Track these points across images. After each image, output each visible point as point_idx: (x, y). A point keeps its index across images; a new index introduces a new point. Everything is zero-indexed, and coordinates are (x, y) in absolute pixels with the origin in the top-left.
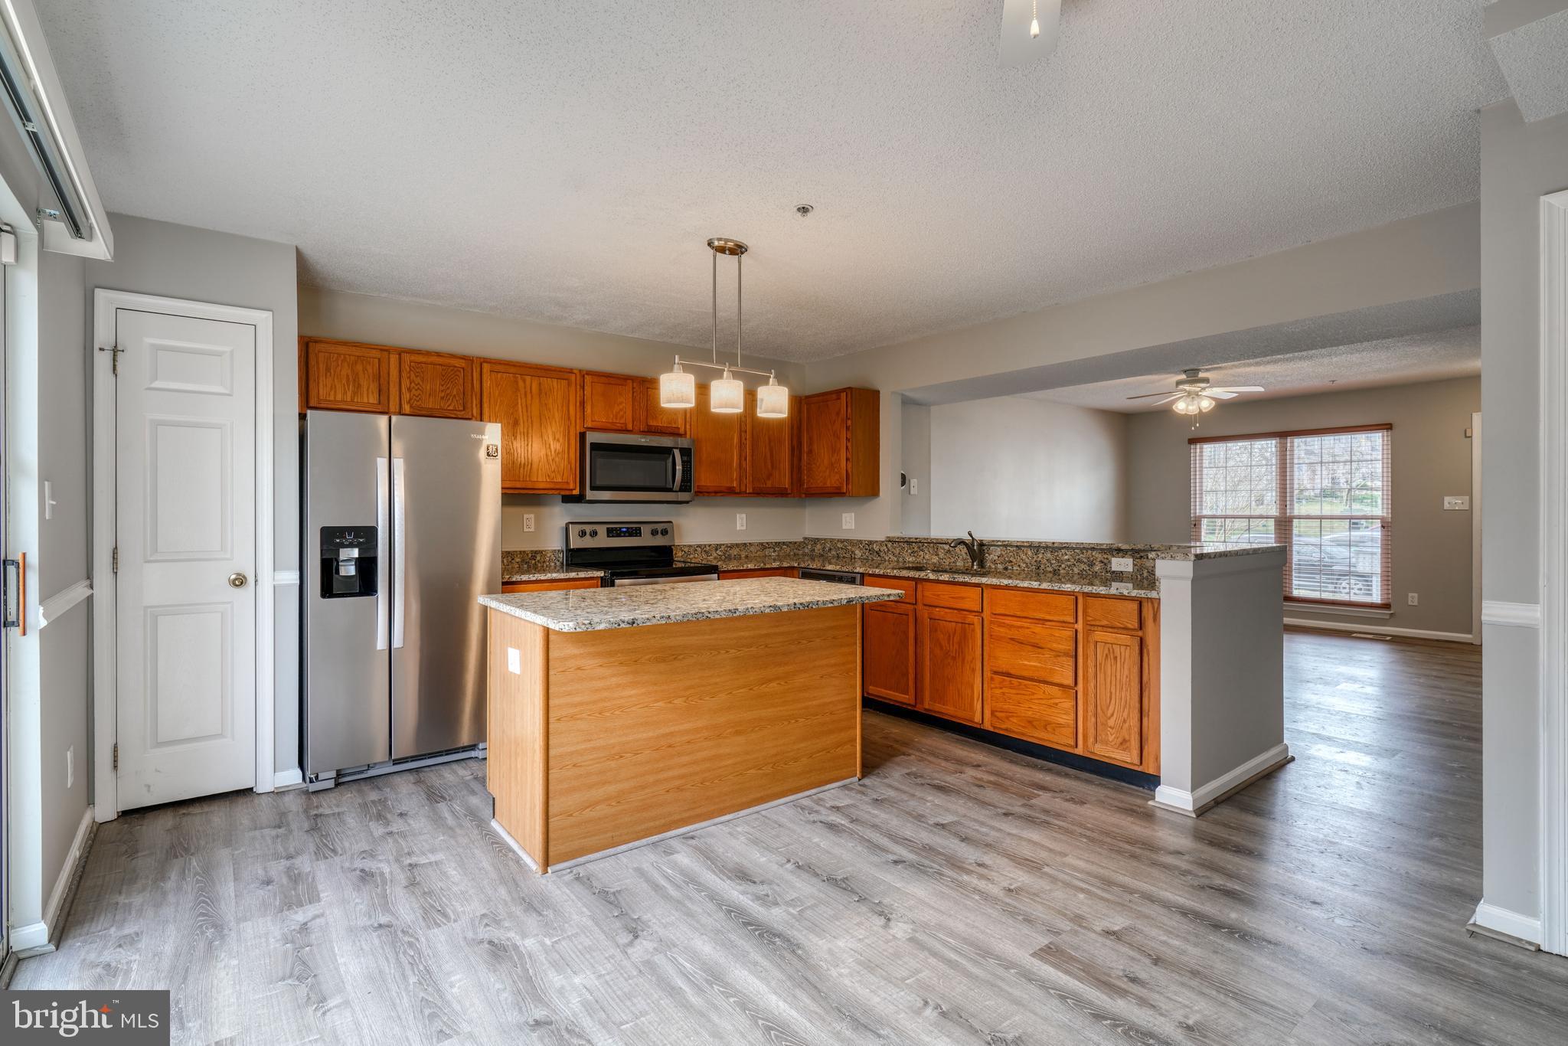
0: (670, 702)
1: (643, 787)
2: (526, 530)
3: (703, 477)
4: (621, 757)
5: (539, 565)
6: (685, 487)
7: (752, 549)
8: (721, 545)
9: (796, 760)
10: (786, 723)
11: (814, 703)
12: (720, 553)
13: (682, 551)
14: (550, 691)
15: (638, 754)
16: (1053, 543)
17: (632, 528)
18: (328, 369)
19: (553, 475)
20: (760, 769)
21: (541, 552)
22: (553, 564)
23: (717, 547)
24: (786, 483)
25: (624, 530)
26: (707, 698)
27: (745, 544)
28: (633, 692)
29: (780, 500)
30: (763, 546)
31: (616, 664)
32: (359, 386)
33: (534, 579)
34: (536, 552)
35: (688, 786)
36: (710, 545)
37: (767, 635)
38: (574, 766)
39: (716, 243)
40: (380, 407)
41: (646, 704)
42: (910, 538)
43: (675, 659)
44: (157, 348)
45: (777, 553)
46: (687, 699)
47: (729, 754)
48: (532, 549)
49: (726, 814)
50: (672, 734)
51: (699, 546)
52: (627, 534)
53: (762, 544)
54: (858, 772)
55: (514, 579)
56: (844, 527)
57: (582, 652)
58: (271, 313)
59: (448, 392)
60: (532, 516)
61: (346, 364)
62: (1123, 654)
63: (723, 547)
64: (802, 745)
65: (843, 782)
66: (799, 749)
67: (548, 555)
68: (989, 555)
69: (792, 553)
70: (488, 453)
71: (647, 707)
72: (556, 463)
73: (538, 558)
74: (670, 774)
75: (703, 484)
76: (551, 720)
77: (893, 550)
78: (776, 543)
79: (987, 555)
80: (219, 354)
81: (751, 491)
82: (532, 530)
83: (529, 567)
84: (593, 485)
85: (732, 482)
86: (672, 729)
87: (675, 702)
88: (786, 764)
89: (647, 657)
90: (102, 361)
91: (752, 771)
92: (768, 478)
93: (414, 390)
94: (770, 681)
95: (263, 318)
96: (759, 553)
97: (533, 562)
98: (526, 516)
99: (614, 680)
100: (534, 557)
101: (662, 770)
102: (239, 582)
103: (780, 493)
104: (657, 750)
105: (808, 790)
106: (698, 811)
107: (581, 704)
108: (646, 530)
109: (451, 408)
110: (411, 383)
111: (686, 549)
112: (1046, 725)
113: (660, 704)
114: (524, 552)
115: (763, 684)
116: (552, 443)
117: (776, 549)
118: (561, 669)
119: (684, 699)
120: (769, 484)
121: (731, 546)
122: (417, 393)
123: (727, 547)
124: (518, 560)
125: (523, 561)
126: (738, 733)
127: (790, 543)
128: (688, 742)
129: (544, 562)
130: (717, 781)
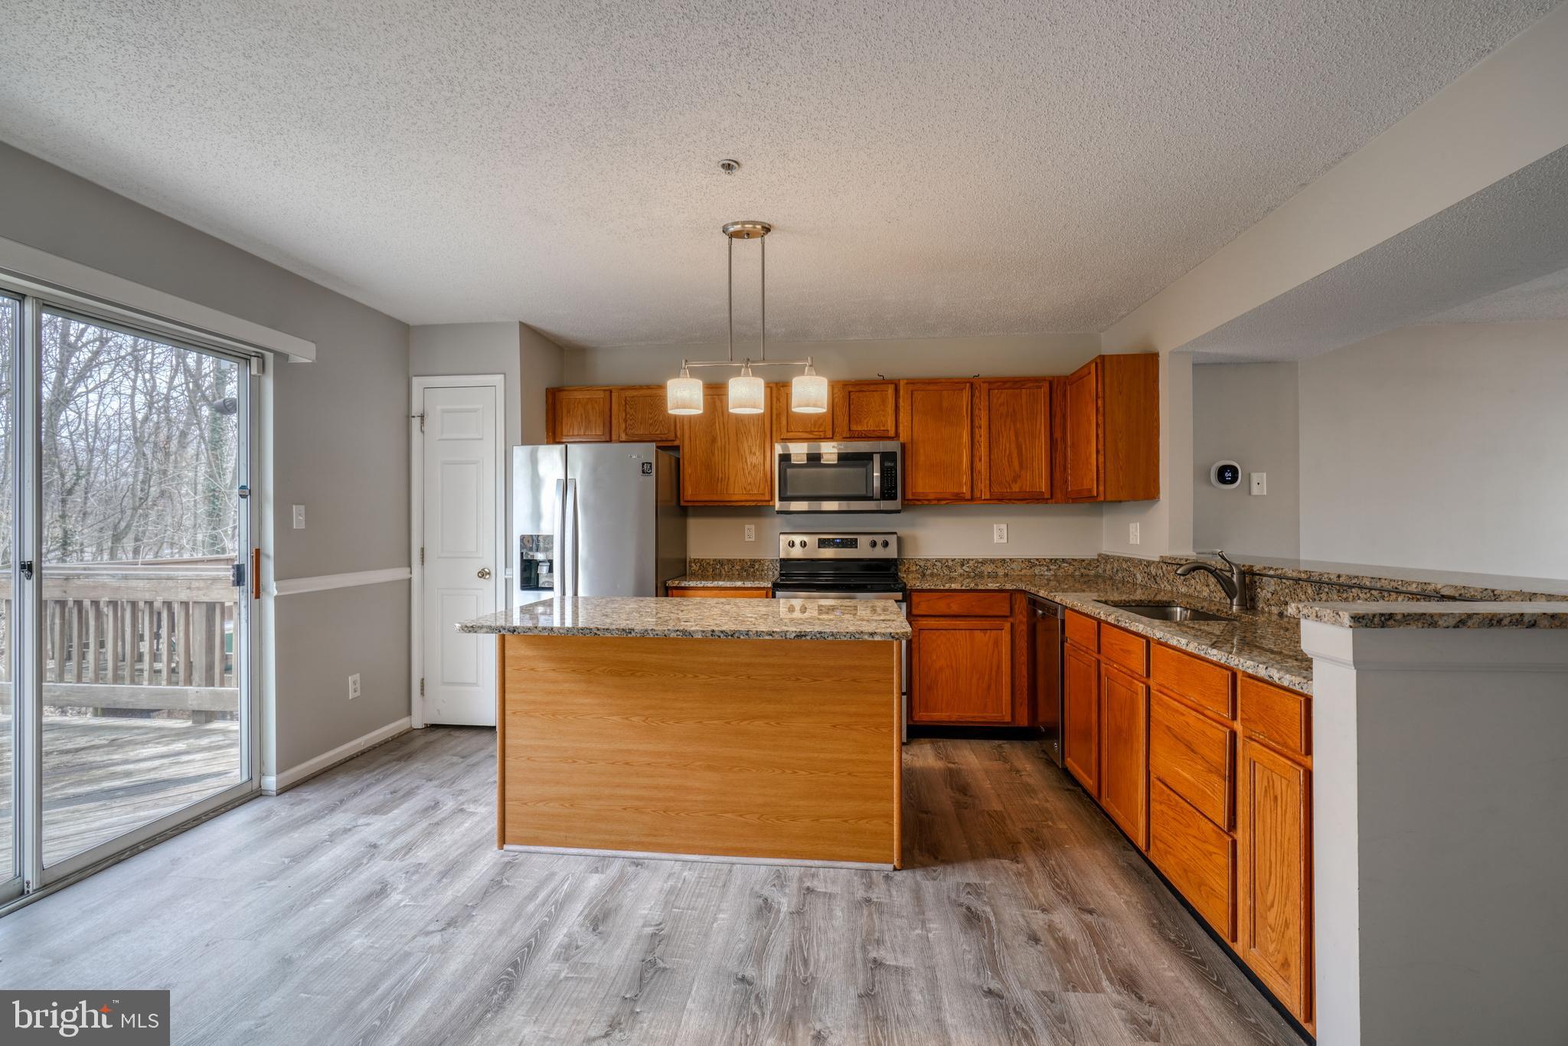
0: (627, 718)
1: (598, 799)
2: (747, 540)
3: (922, 483)
4: (574, 762)
5: (758, 573)
6: (888, 493)
7: (1014, 566)
8: (968, 560)
9: (794, 819)
10: (778, 771)
11: (822, 756)
12: (967, 570)
13: (916, 565)
14: (506, 686)
15: (591, 763)
16: (1339, 576)
17: (846, 539)
18: (568, 412)
19: (749, 487)
20: (741, 816)
21: (759, 561)
22: (771, 573)
23: (963, 562)
24: (1043, 486)
25: (838, 541)
26: (670, 723)
27: (1004, 560)
28: (586, 701)
29: (1041, 507)
30: (1031, 563)
31: (569, 670)
32: (590, 421)
33: (702, 585)
34: (755, 561)
35: (649, 810)
36: (953, 560)
37: (748, 665)
38: (528, 759)
39: (732, 229)
40: (602, 437)
41: (600, 716)
42: (1180, 559)
43: (632, 674)
44: (445, 411)
45: (1052, 572)
46: (647, 719)
47: (699, 789)
48: (752, 558)
49: (695, 854)
50: (629, 751)
51: (938, 560)
52: (840, 546)
53: (1029, 561)
54: (895, 860)
55: (683, 585)
56: (1131, 543)
57: (535, 654)
58: (503, 376)
59: (656, 418)
60: (753, 527)
61: (580, 406)
62: (1284, 793)
63: (971, 562)
64: (801, 803)
65: (868, 864)
66: (798, 806)
67: (766, 564)
68: (1262, 590)
69: (1077, 573)
70: (643, 471)
71: (601, 718)
72: (752, 475)
73: (757, 567)
74: (628, 792)
75: (921, 490)
76: (507, 712)
77: (1168, 576)
78: (1051, 560)
79: (1259, 590)
80: (475, 411)
81: (988, 497)
82: (753, 539)
83: (748, 574)
84: (782, 496)
85: (961, 486)
86: (630, 747)
87: (633, 719)
88: (778, 820)
89: (601, 669)
90: (416, 423)
91: (729, 815)
92: (1015, 480)
93: (629, 421)
94: (755, 718)
95: (498, 379)
96: (1023, 571)
97: (752, 570)
98: (747, 526)
99: (566, 686)
100: (752, 566)
101: (618, 786)
102: (483, 574)
103: (1031, 499)
104: (613, 764)
105: (810, 859)
106: (661, 840)
107: (534, 702)
108: (864, 541)
109: (658, 432)
110: (626, 415)
111: (922, 564)
112: (1201, 884)
113: (615, 718)
114: (743, 560)
115: (745, 720)
116: (748, 457)
117: (1052, 567)
118: (517, 668)
119: (643, 718)
120: (1016, 488)
121: (984, 562)
122: (631, 423)
123: (977, 562)
124: (738, 567)
125: (742, 568)
126: (710, 768)
127: (1064, 560)
128: (649, 764)
129: (762, 570)
130: (682, 814)
